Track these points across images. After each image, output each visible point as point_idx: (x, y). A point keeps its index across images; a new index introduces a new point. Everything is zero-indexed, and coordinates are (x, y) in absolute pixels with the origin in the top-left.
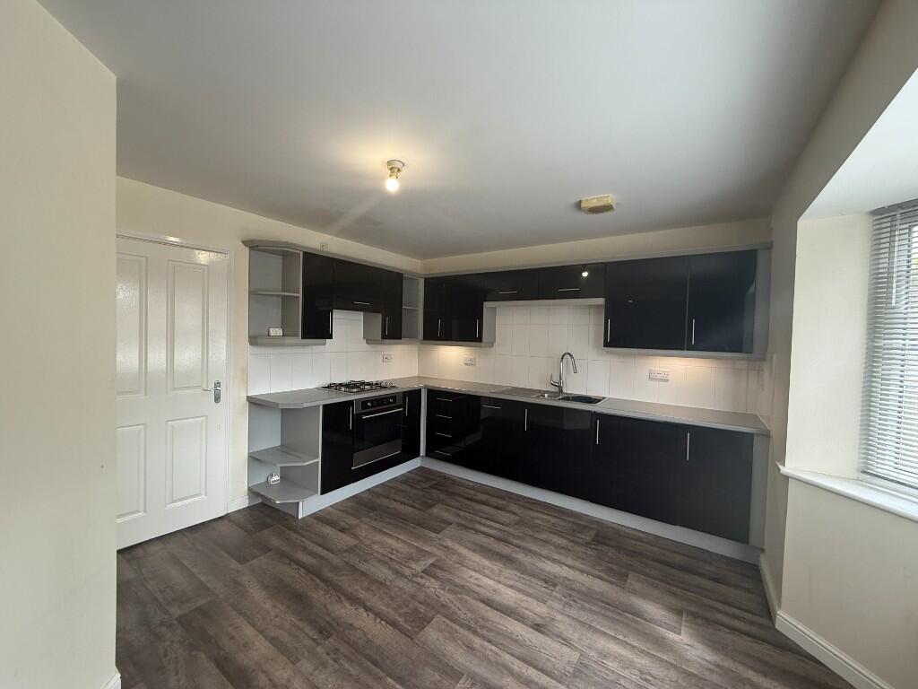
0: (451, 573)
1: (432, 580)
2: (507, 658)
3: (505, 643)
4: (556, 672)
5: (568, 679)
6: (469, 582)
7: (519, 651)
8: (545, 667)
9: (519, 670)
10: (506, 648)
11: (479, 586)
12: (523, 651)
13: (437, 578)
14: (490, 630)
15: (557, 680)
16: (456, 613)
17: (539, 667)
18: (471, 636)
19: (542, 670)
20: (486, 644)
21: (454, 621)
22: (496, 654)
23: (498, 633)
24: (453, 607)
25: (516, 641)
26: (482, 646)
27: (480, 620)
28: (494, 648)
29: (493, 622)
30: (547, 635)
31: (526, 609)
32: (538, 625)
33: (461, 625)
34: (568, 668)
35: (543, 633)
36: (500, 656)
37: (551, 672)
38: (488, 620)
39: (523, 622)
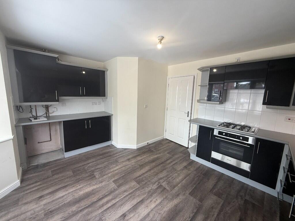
0: (160, 193)
1: (156, 187)
2: (117, 200)
3: (122, 201)
4: (105, 213)
5: (101, 215)
6: (154, 198)
7: (118, 205)
8: (109, 210)
9: (112, 201)
10: (121, 200)
11: (151, 201)
12: (117, 205)
13: (157, 188)
14: (129, 198)
15: (103, 211)
16: (139, 190)
17: (109, 208)
18: (129, 193)
19: (108, 208)
20: (124, 196)
21: (136, 189)
22: (120, 197)
23: (127, 200)
24: (142, 190)
25: (122, 205)
26: (124, 194)
27: (134, 197)
28: (122, 197)
29: (132, 201)
30: (119, 218)
31: (134, 215)
32: (125, 216)
33: (134, 191)
34: (104, 218)
35: (121, 216)
36: (119, 198)
37: (106, 211)
38: (133, 199)
39: (128, 211)
